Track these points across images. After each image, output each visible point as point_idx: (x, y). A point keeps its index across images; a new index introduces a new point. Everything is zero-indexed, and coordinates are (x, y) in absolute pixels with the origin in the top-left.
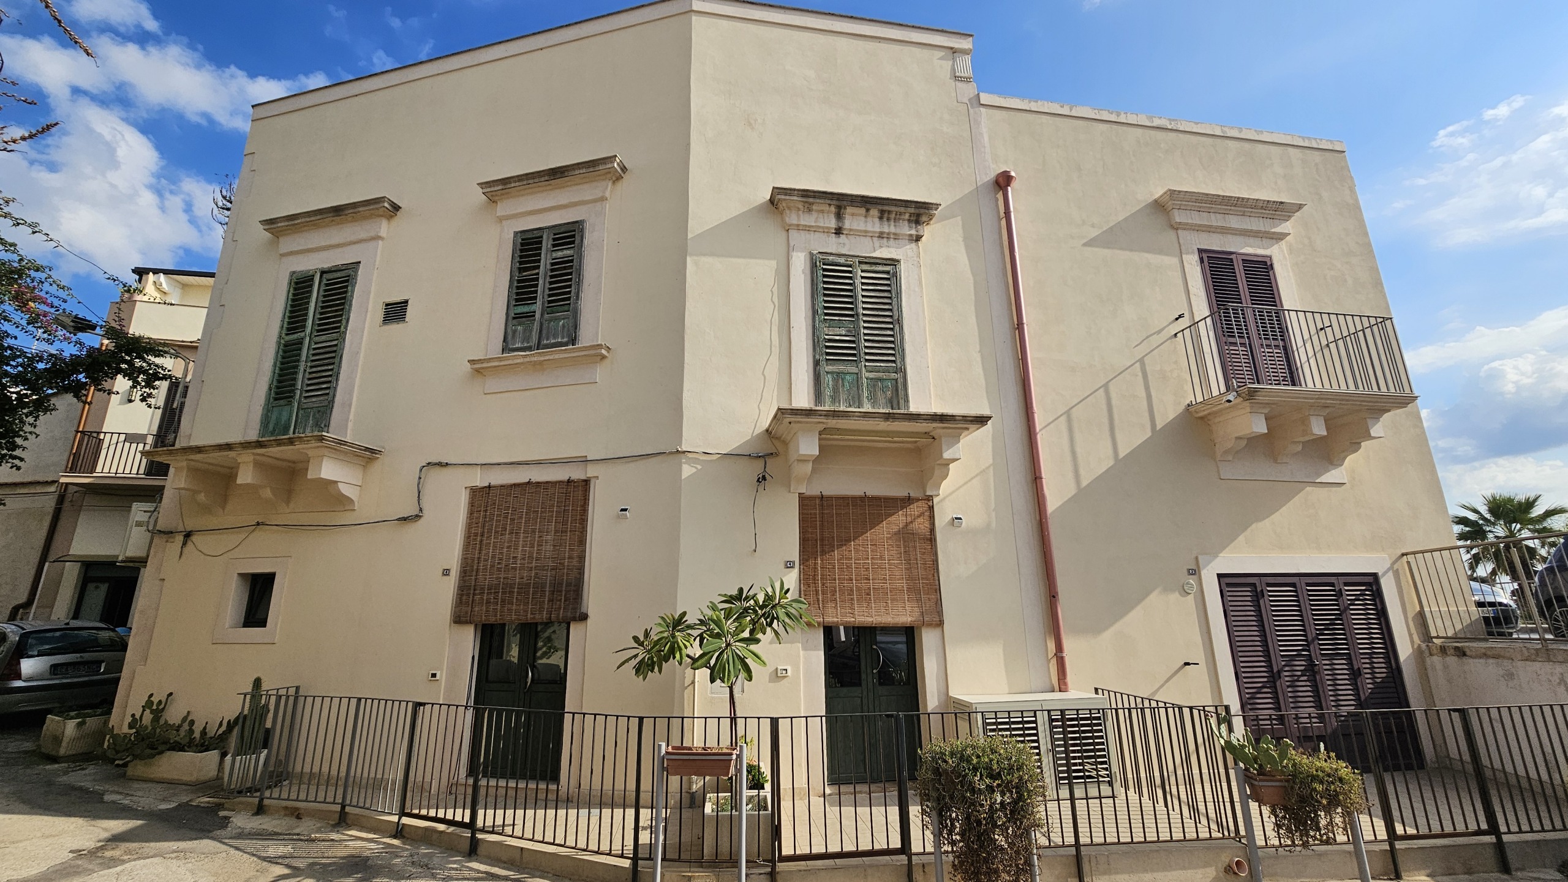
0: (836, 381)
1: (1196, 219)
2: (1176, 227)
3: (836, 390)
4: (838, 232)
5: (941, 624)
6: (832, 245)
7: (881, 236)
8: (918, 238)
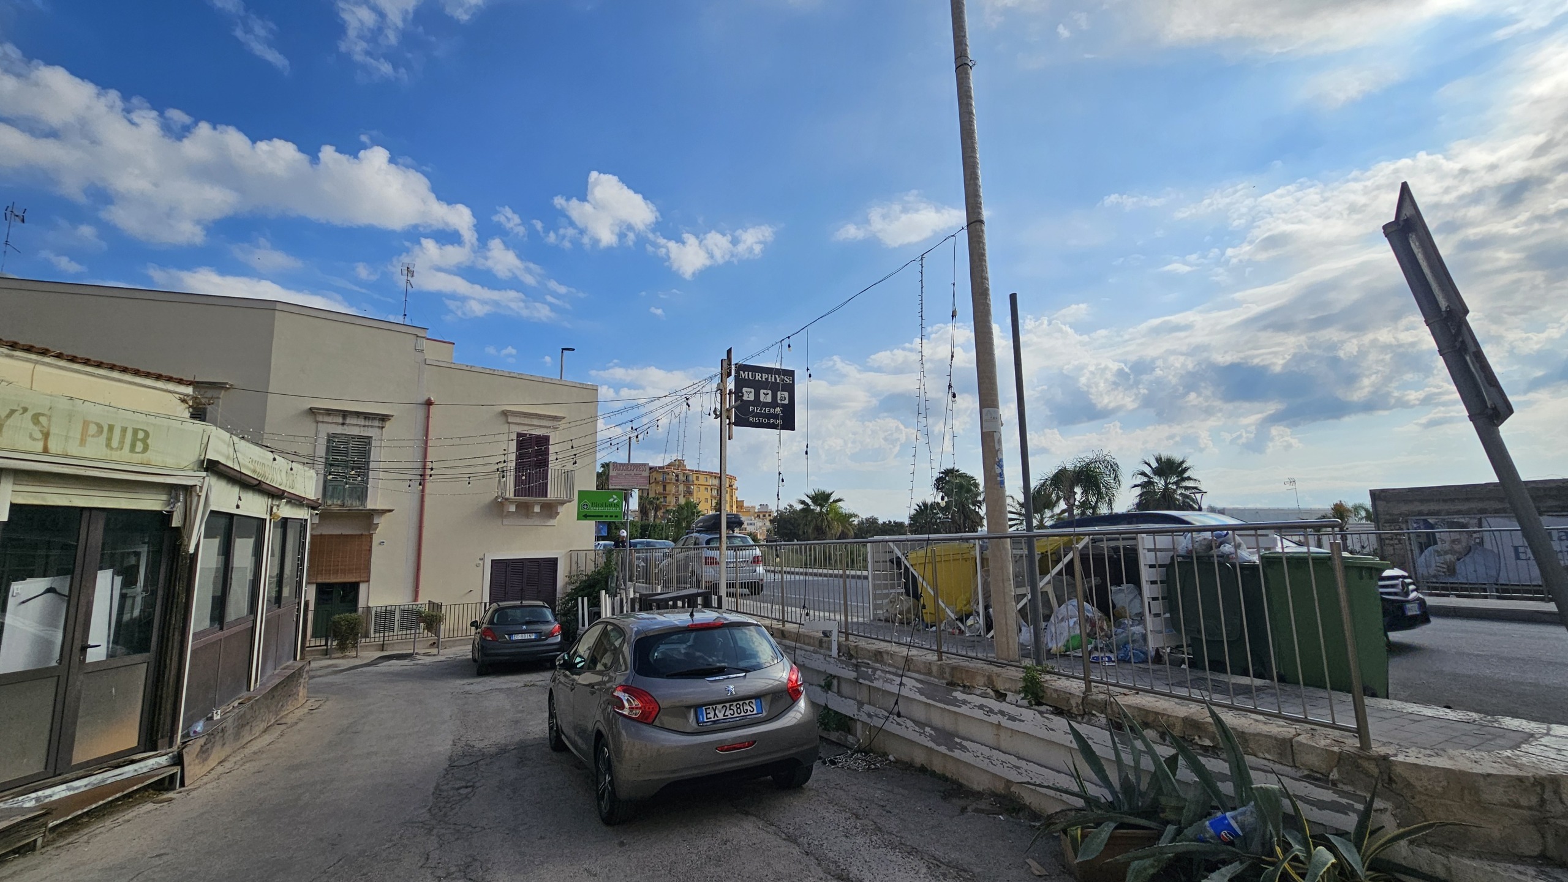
0: (334, 489)
1: (518, 420)
2: (509, 423)
3: (333, 492)
4: (343, 424)
5: (368, 581)
6: (339, 430)
7: (364, 426)
8: (383, 427)
